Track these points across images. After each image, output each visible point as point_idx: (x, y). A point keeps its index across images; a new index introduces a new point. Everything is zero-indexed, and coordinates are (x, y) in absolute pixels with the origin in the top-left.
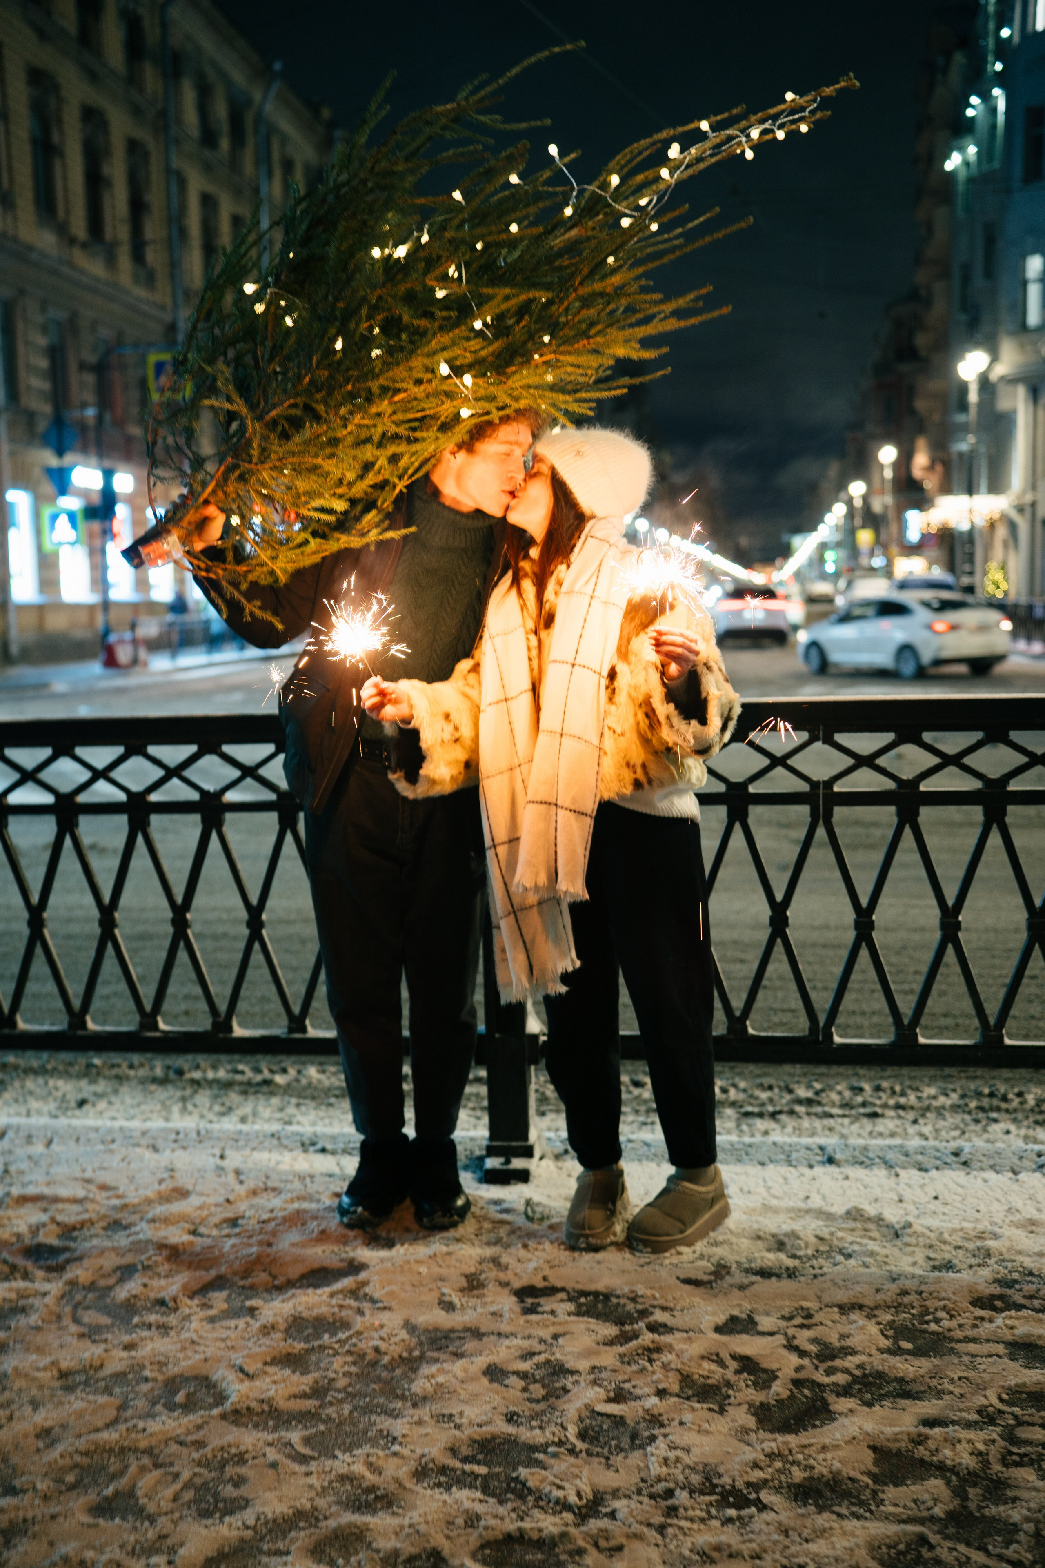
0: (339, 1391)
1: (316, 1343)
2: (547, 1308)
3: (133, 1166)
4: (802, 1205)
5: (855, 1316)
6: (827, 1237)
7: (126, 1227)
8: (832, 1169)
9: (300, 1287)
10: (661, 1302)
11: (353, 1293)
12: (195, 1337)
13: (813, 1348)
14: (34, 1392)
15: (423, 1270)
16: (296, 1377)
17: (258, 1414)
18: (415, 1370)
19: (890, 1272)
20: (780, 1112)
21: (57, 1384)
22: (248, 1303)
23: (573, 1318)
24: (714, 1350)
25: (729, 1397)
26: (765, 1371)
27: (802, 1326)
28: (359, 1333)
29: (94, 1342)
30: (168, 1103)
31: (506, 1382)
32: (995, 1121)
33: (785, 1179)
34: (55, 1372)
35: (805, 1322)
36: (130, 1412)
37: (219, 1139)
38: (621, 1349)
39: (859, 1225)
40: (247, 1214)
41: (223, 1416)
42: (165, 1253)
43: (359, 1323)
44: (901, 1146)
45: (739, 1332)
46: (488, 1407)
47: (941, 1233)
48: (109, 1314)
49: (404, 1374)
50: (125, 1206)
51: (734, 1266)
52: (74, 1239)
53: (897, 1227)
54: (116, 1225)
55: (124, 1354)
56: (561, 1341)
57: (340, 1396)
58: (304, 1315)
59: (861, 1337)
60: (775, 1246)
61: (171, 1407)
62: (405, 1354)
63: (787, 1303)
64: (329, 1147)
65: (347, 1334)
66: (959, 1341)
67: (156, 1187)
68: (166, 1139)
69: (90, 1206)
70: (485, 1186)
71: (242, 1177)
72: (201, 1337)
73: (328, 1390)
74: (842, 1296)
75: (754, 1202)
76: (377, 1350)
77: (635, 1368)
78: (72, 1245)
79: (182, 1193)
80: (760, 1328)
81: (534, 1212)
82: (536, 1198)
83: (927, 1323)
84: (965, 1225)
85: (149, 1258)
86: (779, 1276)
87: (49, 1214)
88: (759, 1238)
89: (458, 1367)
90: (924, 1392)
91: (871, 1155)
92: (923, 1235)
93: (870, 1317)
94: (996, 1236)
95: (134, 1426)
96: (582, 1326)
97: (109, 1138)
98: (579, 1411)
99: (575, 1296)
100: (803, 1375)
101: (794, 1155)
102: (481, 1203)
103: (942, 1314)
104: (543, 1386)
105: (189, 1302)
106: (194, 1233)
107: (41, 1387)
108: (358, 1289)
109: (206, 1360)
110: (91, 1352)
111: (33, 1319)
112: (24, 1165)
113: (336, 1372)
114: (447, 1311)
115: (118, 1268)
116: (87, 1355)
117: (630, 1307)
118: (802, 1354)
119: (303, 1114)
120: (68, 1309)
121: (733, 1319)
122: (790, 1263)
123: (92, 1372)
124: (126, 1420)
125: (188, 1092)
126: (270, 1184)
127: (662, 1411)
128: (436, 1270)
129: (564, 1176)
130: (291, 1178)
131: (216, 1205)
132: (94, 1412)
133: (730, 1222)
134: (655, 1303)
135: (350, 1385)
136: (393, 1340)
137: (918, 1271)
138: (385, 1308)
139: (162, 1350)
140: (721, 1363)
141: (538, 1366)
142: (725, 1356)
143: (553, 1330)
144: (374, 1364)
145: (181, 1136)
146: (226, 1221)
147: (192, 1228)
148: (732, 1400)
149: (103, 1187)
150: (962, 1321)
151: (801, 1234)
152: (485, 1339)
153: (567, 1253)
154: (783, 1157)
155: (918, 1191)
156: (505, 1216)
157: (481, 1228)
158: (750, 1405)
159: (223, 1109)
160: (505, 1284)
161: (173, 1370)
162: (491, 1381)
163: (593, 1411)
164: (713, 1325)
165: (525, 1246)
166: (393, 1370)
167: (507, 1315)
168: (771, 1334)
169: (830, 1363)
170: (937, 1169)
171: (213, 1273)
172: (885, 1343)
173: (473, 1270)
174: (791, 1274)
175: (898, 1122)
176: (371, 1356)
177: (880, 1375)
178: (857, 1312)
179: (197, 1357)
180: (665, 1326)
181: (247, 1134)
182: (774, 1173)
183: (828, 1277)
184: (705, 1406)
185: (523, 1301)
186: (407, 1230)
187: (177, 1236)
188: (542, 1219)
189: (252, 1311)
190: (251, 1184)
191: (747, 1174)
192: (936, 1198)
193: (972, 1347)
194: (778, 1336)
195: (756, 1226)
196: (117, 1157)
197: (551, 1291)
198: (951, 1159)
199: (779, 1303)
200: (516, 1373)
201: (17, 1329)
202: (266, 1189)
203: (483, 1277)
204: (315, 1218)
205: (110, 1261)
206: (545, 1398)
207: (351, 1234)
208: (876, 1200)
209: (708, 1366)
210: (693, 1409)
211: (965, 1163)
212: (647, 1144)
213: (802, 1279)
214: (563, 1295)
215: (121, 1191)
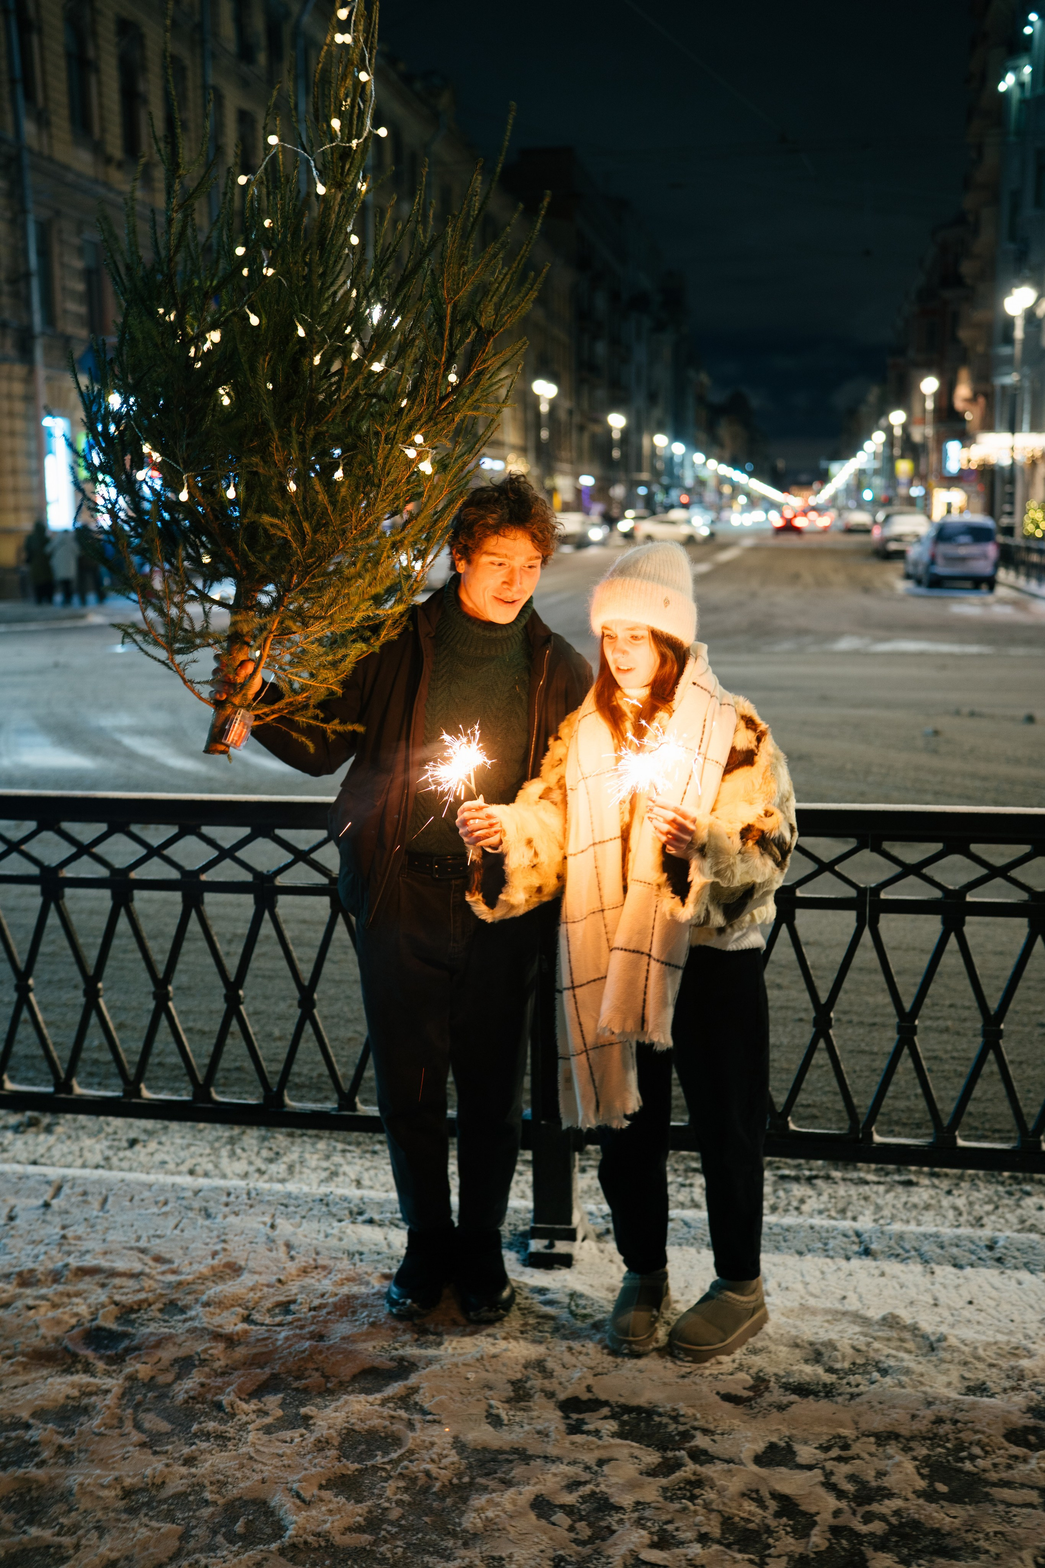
0: (392, 1523)
1: (369, 1463)
2: (591, 1427)
3: (186, 1234)
4: (839, 1306)
5: (892, 1449)
6: (864, 1348)
7: (183, 1310)
8: (868, 1262)
9: (353, 1392)
10: (701, 1423)
11: (405, 1401)
12: (251, 1450)
13: (849, 1487)
14: (99, 1514)
15: (471, 1376)
16: (350, 1506)
17: (315, 1550)
18: (465, 1500)
19: (925, 1393)
20: (816, 1177)
21: (121, 1504)
22: (303, 1411)
23: (618, 1441)
24: (754, 1487)
25: (769, 1546)
26: (804, 1514)
27: (839, 1459)
28: (411, 1452)
29: (155, 1453)
30: (217, 1145)
31: (553, 1519)
32: (1028, 1194)
33: (823, 1273)
34: (119, 1492)
35: (843, 1453)
36: (192, 1544)
37: (269, 1203)
38: (664, 1481)
39: (894, 1334)
40: (300, 1298)
41: (282, 1552)
42: (221, 1346)
43: (411, 1439)
44: (936, 1235)
45: (779, 1464)
46: (535, 1550)
47: (976, 1348)
48: (168, 1418)
49: (455, 1504)
50: (180, 1283)
51: (773, 1379)
52: (132, 1323)
53: (933, 1338)
54: (172, 1307)
55: (184, 1470)
56: (605, 1468)
57: (394, 1530)
58: (356, 1428)
59: (898, 1476)
60: (813, 1356)
61: (232, 1538)
62: (455, 1481)
63: (825, 1429)
64: (376, 1217)
65: (400, 1452)
66: (994, 1485)
67: (210, 1261)
68: (217, 1202)
69: (147, 1283)
70: (529, 1270)
71: (293, 1253)
72: (257, 1451)
73: (383, 1521)
74: (878, 1423)
75: (791, 1301)
76: (428, 1473)
77: (677, 1506)
78: (130, 1330)
79: (235, 1270)
80: (799, 1460)
81: (577, 1306)
82: (579, 1288)
83: (962, 1460)
84: (1001, 1338)
85: (205, 1351)
86: (816, 1394)
87: (107, 1291)
88: (797, 1346)
89: (507, 1498)
90: (960, 1549)
91: (908, 1247)
92: (958, 1350)
93: (906, 1449)
94: (1030, 1355)
95: (197, 1562)
96: (626, 1451)
97: (162, 1198)
98: (623, 1557)
99: (620, 1411)
100: (840, 1521)
101: (832, 1243)
102: (526, 1293)
103: (977, 1451)
104: (590, 1525)
105: (244, 1406)
106: (247, 1319)
107: (105, 1509)
108: (408, 1396)
109: (263, 1481)
110: (154, 1466)
111: (97, 1421)
112: (81, 1230)
113: (389, 1500)
114: (495, 1427)
115: (176, 1360)
116: (149, 1471)
117: (672, 1427)
118: (840, 1494)
119: (349, 1163)
120: (129, 1411)
121: (772, 1446)
122: (829, 1378)
123: (154, 1492)
124: (188, 1554)
125: (236, 1130)
126: (321, 1262)
127: (704, 1562)
128: (484, 1374)
129: (606, 1261)
130: (340, 1255)
131: (269, 1286)
132: (158, 1541)
133: (768, 1328)
134: (696, 1424)
135: (403, 1517)
136: (445, 1462)
137: (954, 1395)
138: (434, 1421)
139: (221, 1466)
140: (760, 1502)
141: (584, 1499)
142: (765, 1493)
143: (597, 1454)
144: (426, 1490)
145: (232, 1198)
146: (278, 1304)
147: (246, 1312)
148: (772, 1551)
149: (158, 1259)
150: (997, 1460)
151: (838, 1345)
152: (532, 1463)
153: (610, 1358)
154: (820, 1245)
155: (953, 1293)
156: (548, 1310)
157: (526, 1324)
158: (790, 1557)
159: (271, 1155)
160: (550, 1395)
161: (233, 1492)
162: (539, 1516)
163: (637, 1559)
164: (752, 1454)
165: (570, 1349)
166: (443, 1499)
167: (553, 1435)
168: (810, 1468)
169: (867, 1508)
170: (972, 1265)
171: (268, 1371)
172: (921, 1484)
173: (519, 1376)
174: (829, 1392)
175: (932, 1192)
176: (422, 1480)
177: (916, 1524)
178: (893, 1442)
179: (257, 1477)
180: (705, 1452)
181: (297, 1198)
182: (812, 1263)
183: (864, 1398)
184: (746, 1556)
185: (567, 1417)
186: (455, 1323)
187: (231, 1323)
188: (585, 1316)
189: (306, 1420)
190: (302, 1260)
191: (785, 1265)
192: (970, 1303)
193: (1006, 1494)
194: (817, 1471)
195: (794, 1332)
196: (172, 1222)
197: (595, 1405)
198: (985, 1254)
199: (817, 1429)
200: (562, 1507)
201: (81, 1433)
202: (316, 1268)
203: (528, 1385)
204: (365, 1306)
205: (167, 1354)
206: (591, 1540)
207: (401, 1326)
208: (912, 1303)
209: (749, 1506)
210: (735, 1561)
211: (999, 1260)
212: (686, 1224)
213: (839, 1399)
214: (605, 1411)
215: (175, 1266)
